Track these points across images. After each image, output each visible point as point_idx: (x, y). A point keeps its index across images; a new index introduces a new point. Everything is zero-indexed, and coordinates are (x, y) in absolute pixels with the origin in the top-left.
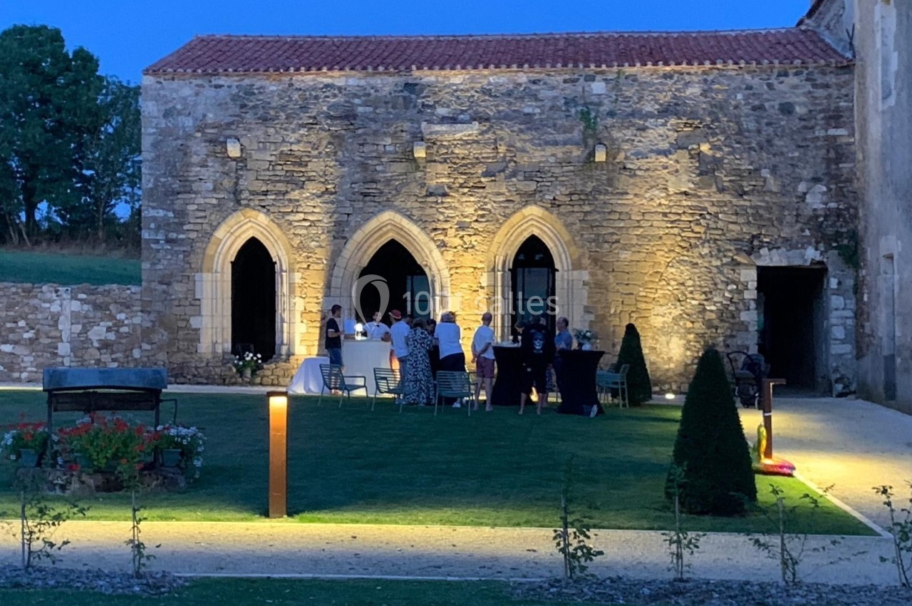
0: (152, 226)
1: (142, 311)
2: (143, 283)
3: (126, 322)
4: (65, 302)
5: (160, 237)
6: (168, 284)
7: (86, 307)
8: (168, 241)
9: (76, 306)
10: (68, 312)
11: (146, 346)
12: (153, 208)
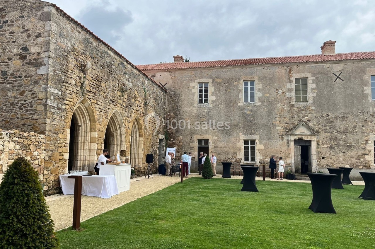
0: (52, 98)
1: (45, 150)
2: (47, 133)
3: (38, 157)
4: (5, 143)
5: (55, 105)
6: (57, 134)
7: (18, 147)
8: (58, 109)
9: (12, 145)
10: (7, 150)
11: (46, 172)
12: (53, 88)
